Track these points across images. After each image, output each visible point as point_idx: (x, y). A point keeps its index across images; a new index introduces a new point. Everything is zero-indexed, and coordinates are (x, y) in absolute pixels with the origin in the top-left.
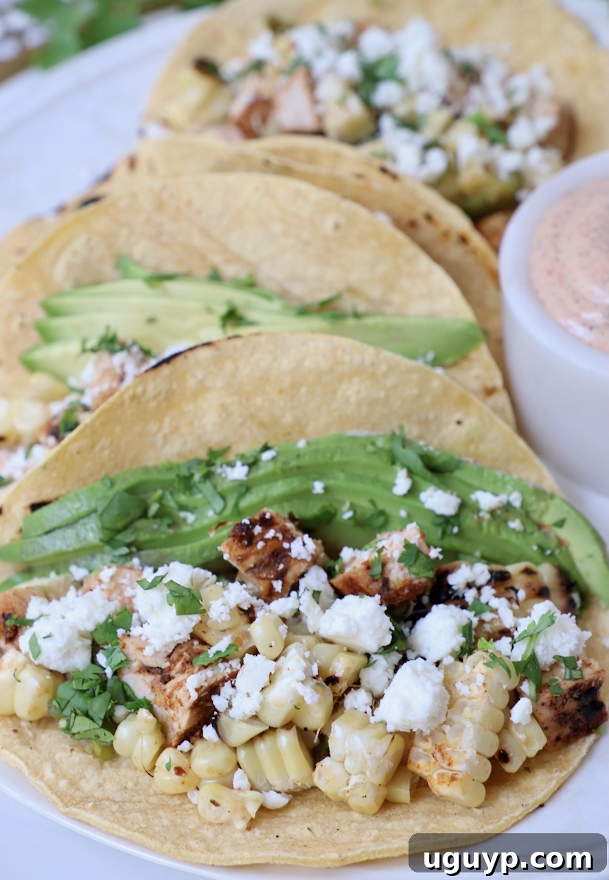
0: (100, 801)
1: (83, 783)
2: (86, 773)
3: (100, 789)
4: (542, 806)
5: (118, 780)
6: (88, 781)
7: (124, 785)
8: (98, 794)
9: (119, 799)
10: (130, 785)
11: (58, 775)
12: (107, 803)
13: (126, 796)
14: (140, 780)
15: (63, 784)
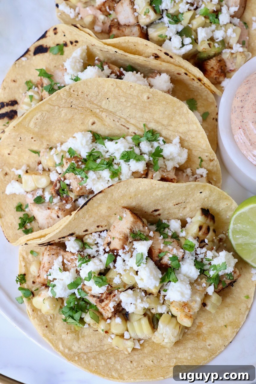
0: (80, 353)
1: (73, 348)
2: (74, 344)
3: (79, 349)
4: (231, 342)
5: (85, 344)
6: (75, 346)
7: (87, 346)
8: (79, 351)
9: (86, 352)
10: (89, 345)
11: (64, 348)
12: (82, 354)
13: (88, 350)
14: (92, 342)
15: (66, 351)
